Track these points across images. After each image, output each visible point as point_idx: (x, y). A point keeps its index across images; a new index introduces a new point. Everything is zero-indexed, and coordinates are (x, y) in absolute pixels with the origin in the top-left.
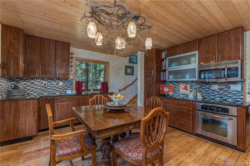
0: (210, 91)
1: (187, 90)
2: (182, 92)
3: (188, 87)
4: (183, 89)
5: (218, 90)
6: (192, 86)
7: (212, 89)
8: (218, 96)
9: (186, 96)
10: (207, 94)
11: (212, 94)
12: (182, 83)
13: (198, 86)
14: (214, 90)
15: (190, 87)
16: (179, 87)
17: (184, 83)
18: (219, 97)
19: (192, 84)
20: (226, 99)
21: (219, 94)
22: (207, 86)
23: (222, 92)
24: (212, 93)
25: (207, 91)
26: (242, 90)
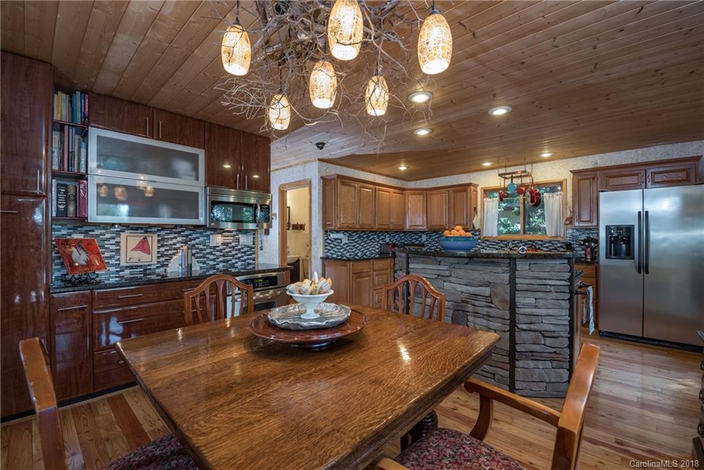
0: (208, 251)
1: (149, 253)
2: (132, 260)
3: (150, 244)
4: (132, 250)
5: (221, 248)
6: (163, 239)
7: (211, 245)
8: (221, 259)
9: (145, 270)
10: (201, 257)
11: (211, 257)
12: (128, 232)
13: (180, 239)
14: (214, 247)
15: (159, 241)
16: (118, 243)
17: (137, 229)
18: (224, 261)
19: (163, 233)
20: (233, 264)
21: (224, 256)
22: (202, 239)
23: (227, 250)
24: (211, 253)
25: (201, 250)
26: (254, 244)
